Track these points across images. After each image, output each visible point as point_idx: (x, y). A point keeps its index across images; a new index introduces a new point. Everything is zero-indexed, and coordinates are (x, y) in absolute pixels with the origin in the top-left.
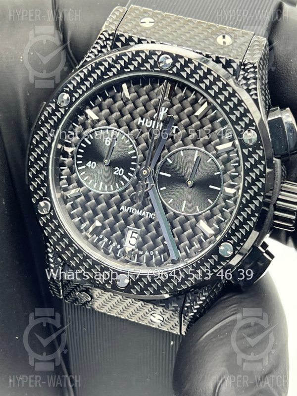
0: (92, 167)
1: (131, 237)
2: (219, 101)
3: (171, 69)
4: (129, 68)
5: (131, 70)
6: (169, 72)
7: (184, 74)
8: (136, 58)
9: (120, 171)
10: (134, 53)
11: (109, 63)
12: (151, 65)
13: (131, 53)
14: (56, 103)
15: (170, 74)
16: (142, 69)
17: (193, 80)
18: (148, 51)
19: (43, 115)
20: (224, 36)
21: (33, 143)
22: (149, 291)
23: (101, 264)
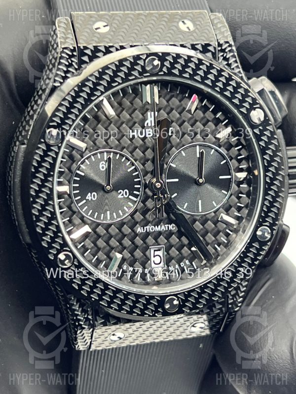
0: (93, 199)
1: (154, 256)
3: (161, 70)
4: (116, 81)
5: (119, 82)
6: (160, 73)
7: (176, 72)
8: (121, 68)
9: (124, 193)
10: (117, 63)
11: (93, 82)
12: (139, 71)
13: (114, 65)
14: (45, 142)
15: (161, 75)
16: (130, 78)
17: (187, 75)
18: (132, 57)
19: (34, 161)
20: (183, 22)
21: (31, 194)
22: (201, 304)
23: (144, 296)
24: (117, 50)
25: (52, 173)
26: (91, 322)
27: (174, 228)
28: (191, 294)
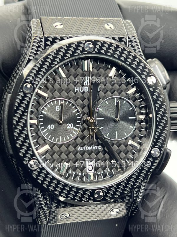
0: (52, 129)
1: (88, 166)
2: (128, 63)
3: (94, 50)
4: (67, 56)
5: (68, 57)
6: (93, 52)
7: (103, 52)
8: (70, 48)
9: (71, 126)
10: (68, 45)
11: (53, 56)
12: (80, 50)
13: (65, 46)
14: (23, 92)
16: (75, 54)
17: (109, 54)
18: (76, 42)
19: (16, 103)
20: (107, 24)
21: (14, 123)
22: (117, 195)
23: (82, 189)
24: (68, 38)
25: (27, 111)
26: (49, 205)
27: (101, 148)
28: (111, 188)
